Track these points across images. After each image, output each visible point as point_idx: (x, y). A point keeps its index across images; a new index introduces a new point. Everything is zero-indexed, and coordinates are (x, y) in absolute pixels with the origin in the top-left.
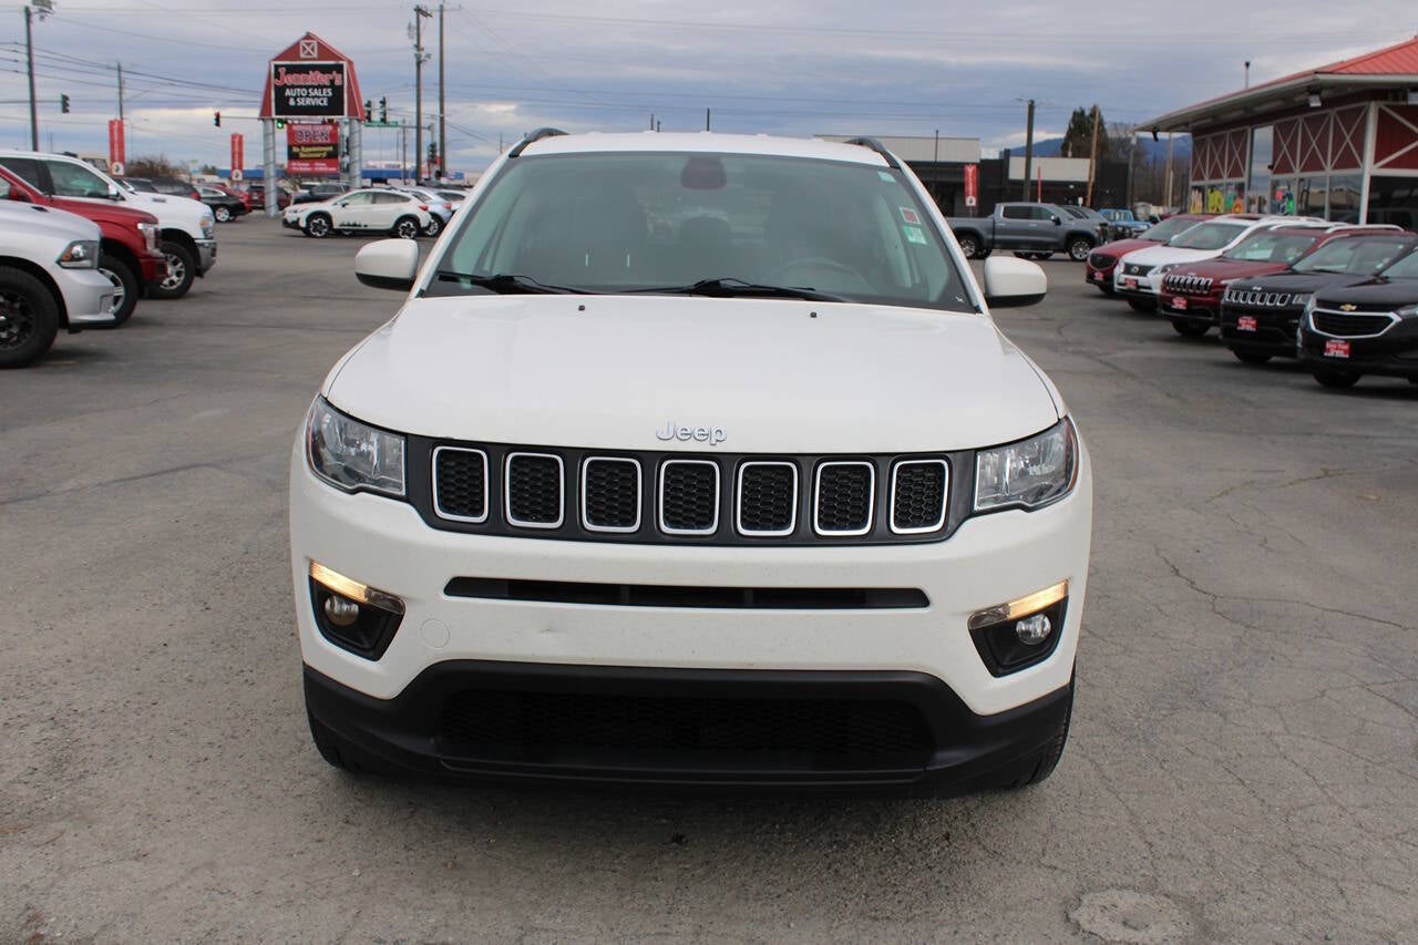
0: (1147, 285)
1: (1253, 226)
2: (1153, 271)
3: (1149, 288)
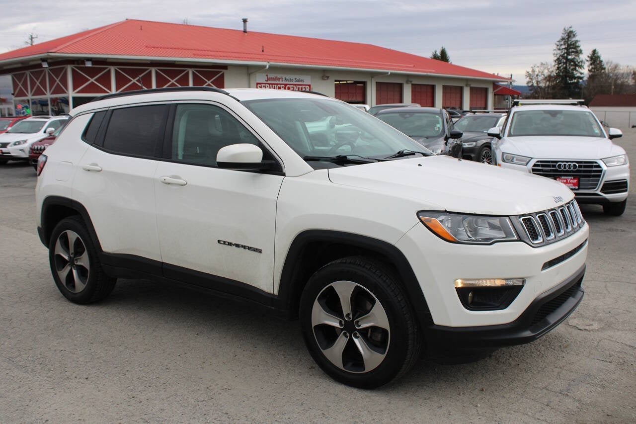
0: (8, 152)
1: (49, 121)
2: (10, 145)
3: (9, 153)
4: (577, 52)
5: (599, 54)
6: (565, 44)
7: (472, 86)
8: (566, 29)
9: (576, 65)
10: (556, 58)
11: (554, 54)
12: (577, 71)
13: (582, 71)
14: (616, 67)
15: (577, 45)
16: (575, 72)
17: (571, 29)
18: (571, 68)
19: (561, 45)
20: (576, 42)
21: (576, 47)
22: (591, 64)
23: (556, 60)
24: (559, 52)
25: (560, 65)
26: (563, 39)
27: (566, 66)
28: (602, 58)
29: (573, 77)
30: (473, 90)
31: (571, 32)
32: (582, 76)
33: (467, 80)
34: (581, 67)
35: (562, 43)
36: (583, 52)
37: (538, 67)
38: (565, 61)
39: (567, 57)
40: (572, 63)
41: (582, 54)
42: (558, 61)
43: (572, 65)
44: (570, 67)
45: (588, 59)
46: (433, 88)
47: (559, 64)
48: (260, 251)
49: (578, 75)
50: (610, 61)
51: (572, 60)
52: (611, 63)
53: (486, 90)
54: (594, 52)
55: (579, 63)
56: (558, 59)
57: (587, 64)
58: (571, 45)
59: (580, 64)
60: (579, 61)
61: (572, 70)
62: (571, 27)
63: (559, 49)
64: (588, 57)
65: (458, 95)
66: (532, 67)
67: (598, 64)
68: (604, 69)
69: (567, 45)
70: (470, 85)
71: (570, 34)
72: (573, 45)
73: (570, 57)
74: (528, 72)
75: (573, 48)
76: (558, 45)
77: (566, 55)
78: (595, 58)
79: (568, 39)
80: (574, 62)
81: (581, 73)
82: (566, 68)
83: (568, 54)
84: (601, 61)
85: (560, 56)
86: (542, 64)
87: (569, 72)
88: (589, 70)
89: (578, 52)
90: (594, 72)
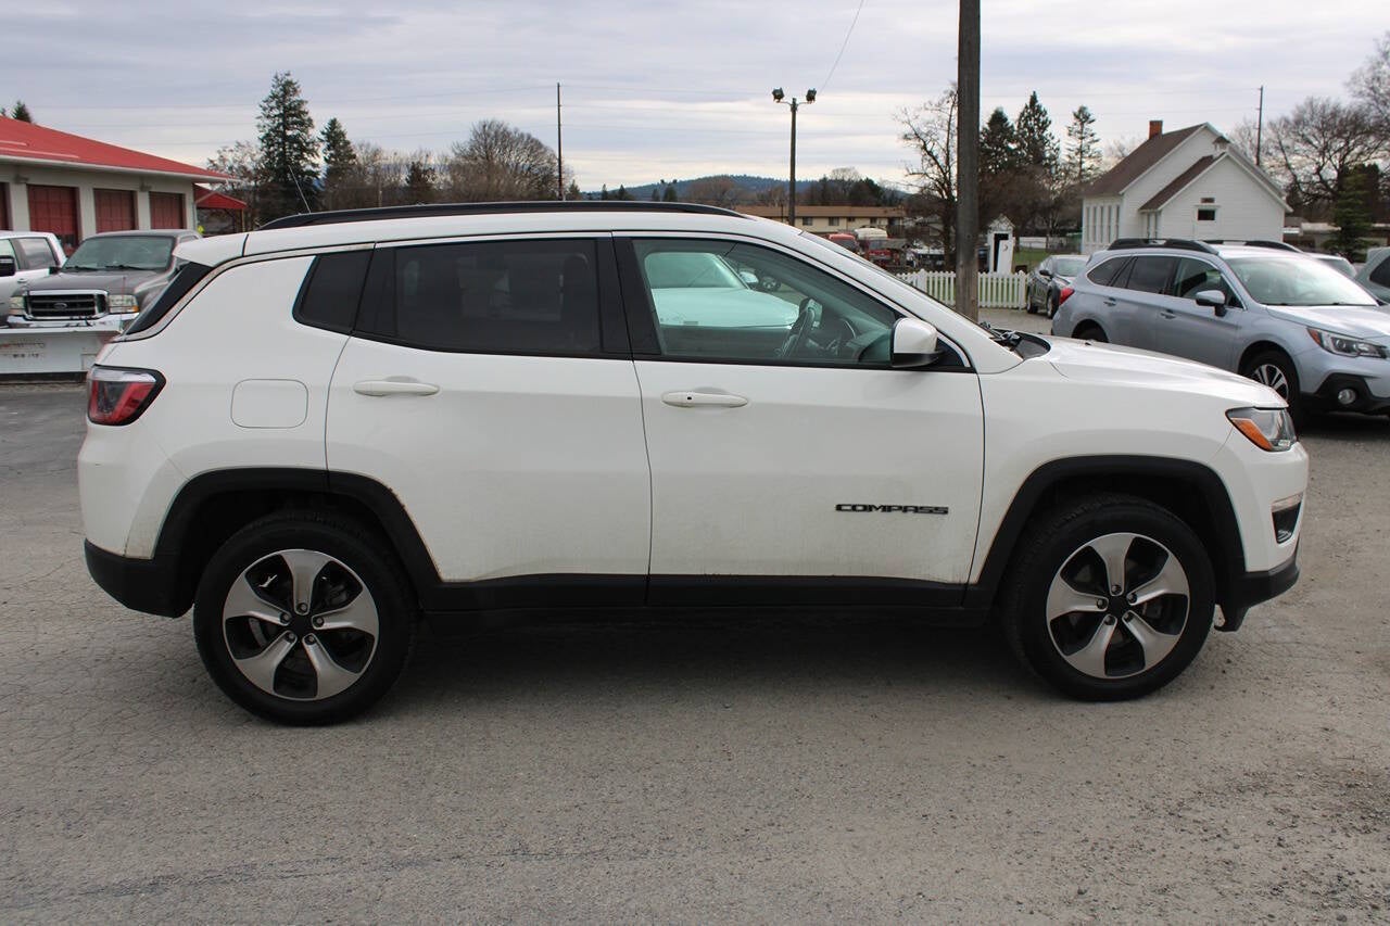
4: (302, 123)
5: (342, 129)
6: (278, 107)
7: (153, 190)
8: (280, 77)
9: (303, 149)
10: (263, 134)
11: (259, 126)
12: (306, 160)
13: (315, 160)
14: (376, 153)
15: (302, 109)
16: (302, 163)
17: (289, 78)
18: (295, 154)
19: (272, 108)
20: (301, 102)
21: (300, 113)
22: (329, 148)
23: (264, 137)
24: (268, 122)
25: (272, 149)
26: (274, 97)
27: (284, 148)
28: (348, 137)
29: (299, 171)
30: (155, 199)
31: (289, 83)
32: (315, 170)
33: (142, 177)
34: (312, 152)
35: (273, 104)
36: (314, 123)
37: (232, 151)
38: (280, 140)
39: (284, 133)
40: (295, 145)
41: (313, 127)
42: (268, 139)
43: (295, 149)
44: (291, 153)
45: (322, 137)
46: (73, 194)
47: (269, 146)
48: (945, 511)
49: (309, 167)
50: (366, 143)
51: (295, 139)
52: (368, 145)
53: (180, 199)
54: (333, 123)
55: (308, 144)
56: (268, 135)
57: (323, 146)
58: (291, 109)
59: (311, 146)
60: (308, 140)
61: (296, 157)
62: (288, 75)
63: (268, 117)
64: (323, 133)
65: (126, 210)
66: (219, 152)
67: (343, 147)
68: (354, 157)
69: (282, 108)
70: (150, 187)
71: (287, 88)
72: (295, 109)
73: (289, 133)
74: (212, 161)
75: (293, 116)
76: (265, 109)
77: (281, 128)
78: (334, 136)
79: (284, 96)
80: (299, 143)
81: (314, 165)
82: (282, 155)
83: (286, 127)
84: (348, 143)
85: (272, 130)
86: (239, 145)
87: (290, 163)
88: (326, 159)
89: (306, 124)
90: (335, 163)
